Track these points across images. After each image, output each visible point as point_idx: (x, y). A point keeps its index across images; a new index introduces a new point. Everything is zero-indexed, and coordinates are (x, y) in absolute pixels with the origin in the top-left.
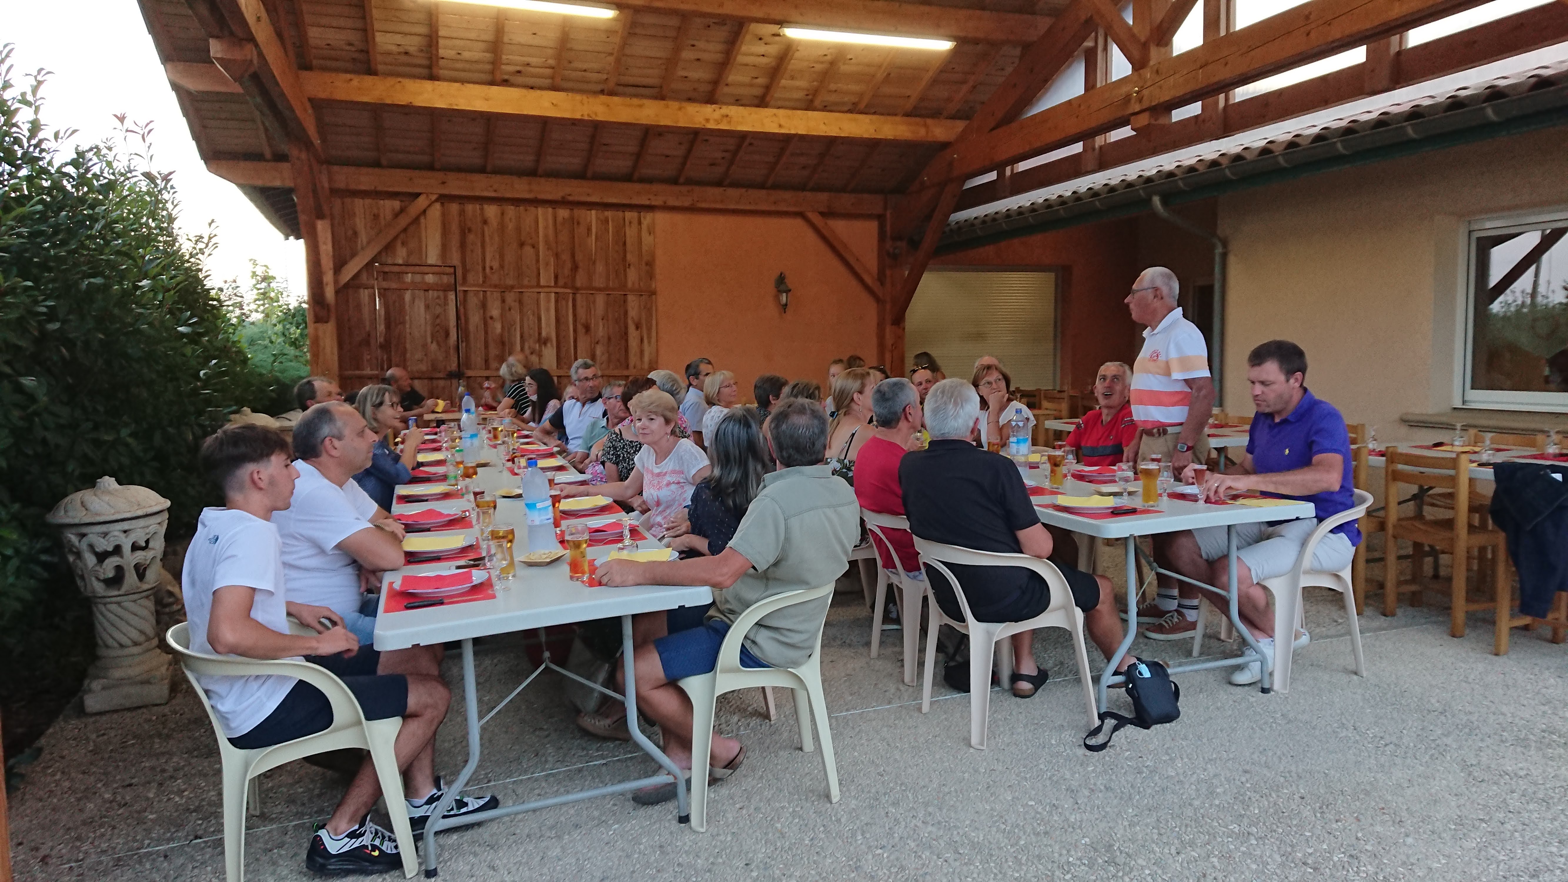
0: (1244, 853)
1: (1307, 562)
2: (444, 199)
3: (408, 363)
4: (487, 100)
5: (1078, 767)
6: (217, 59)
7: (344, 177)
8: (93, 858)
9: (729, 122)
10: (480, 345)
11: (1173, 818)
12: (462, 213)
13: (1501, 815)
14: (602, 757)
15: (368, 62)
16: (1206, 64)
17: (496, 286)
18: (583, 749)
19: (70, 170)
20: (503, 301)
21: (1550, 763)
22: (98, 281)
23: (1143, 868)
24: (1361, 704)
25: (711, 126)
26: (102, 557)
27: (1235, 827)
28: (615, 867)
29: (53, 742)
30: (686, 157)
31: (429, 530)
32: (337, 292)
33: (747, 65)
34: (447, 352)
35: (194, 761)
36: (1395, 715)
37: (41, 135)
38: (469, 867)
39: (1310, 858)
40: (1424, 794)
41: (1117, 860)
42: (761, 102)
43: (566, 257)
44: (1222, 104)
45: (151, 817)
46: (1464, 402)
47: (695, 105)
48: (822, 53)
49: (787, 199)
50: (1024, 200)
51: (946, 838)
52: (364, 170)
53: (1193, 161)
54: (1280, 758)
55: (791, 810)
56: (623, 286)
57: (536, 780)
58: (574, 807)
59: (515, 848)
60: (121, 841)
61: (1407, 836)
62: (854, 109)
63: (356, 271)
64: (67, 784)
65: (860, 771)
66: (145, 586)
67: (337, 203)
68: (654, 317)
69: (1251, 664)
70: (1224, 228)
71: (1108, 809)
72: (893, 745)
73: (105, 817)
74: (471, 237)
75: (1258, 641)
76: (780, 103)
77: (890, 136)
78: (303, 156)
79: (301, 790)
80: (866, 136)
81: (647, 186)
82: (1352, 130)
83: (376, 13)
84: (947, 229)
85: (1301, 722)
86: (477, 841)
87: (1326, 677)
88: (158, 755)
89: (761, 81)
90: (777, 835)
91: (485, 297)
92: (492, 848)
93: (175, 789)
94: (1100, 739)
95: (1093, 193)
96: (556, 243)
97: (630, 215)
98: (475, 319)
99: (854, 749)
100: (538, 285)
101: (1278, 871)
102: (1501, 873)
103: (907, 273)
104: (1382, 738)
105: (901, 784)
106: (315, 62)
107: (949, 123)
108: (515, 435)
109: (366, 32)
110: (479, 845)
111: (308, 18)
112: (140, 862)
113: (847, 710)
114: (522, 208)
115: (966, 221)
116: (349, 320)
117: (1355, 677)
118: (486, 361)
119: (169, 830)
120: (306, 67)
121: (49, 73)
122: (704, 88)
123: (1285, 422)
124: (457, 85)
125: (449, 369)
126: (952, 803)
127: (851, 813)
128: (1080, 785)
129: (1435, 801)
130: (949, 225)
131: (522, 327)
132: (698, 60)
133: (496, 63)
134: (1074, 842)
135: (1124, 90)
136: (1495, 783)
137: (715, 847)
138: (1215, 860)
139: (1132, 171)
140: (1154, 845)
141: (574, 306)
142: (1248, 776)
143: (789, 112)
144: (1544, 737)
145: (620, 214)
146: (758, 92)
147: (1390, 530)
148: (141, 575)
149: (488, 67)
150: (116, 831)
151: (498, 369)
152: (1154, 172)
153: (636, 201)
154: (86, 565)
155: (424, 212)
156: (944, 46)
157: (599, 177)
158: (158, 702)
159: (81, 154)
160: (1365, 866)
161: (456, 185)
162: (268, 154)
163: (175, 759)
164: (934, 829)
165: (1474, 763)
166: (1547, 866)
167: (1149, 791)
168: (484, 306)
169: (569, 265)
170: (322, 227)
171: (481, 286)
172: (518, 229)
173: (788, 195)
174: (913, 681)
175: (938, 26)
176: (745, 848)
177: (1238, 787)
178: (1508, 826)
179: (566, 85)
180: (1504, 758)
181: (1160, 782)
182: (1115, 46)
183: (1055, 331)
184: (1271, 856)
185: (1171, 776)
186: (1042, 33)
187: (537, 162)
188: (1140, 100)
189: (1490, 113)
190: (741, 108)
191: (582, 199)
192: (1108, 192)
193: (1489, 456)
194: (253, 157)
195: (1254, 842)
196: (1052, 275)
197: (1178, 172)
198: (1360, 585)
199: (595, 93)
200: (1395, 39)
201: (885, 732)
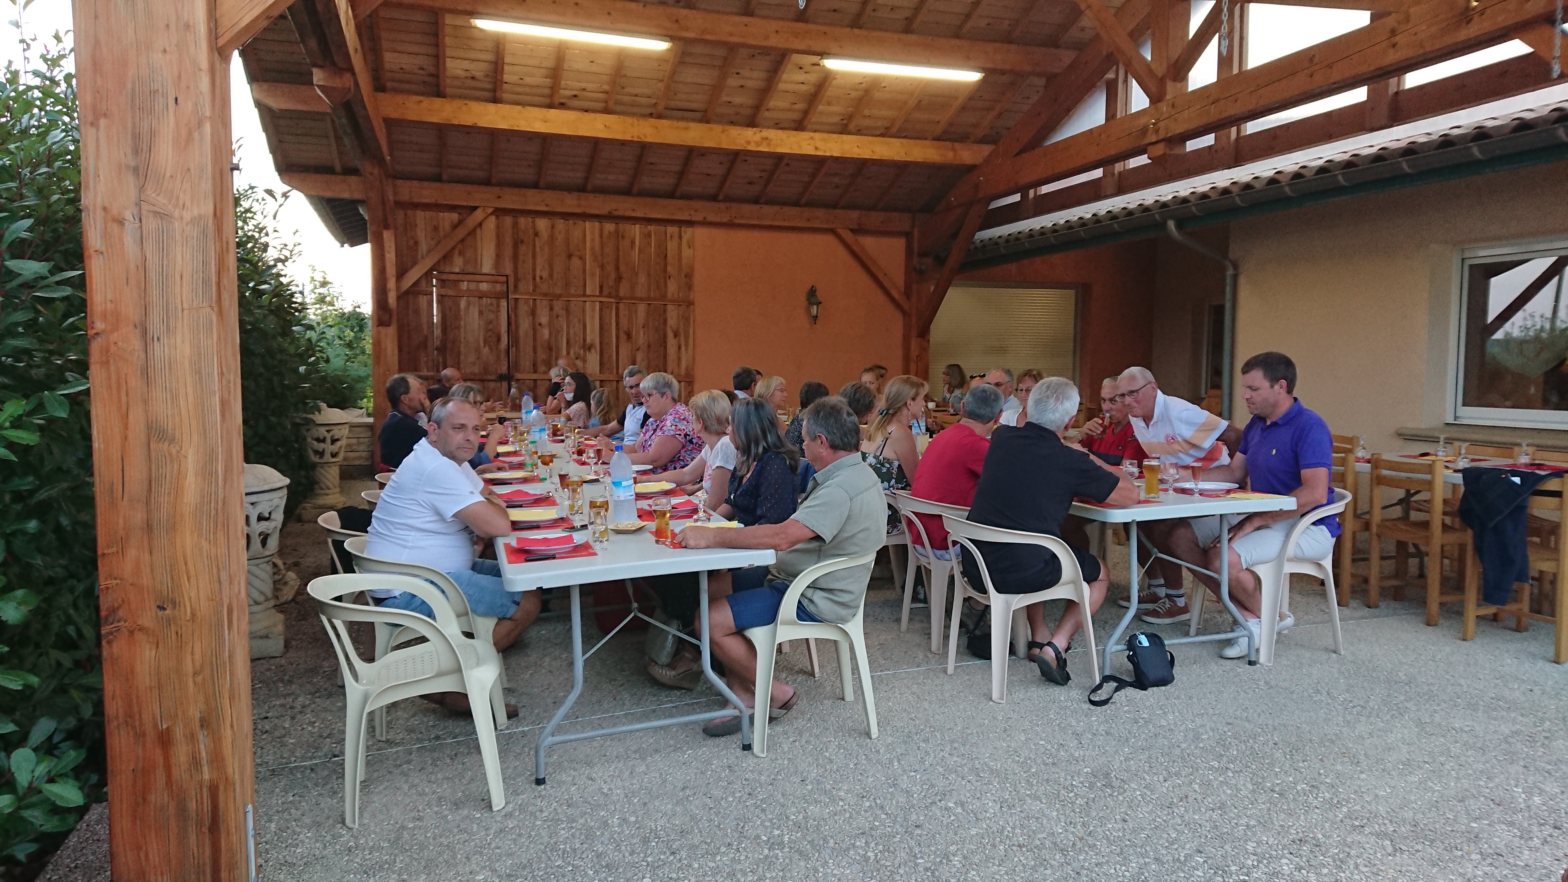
0: (1221, 782)
1: (1291, 550)
2: (499, 212)
3: (462, 366)
4: (545, 122)
5: (1083, 717)
6: (319, 86)
7: (408, 190)
9: (769, 145)
10: (529, 349)
11: (1162, 756)
12: (515, 225)
13: (1442, 759)
14: (671, 702)
15: (438, 85)
16: (1218, 100)
17: (545, 295)
18: (654, 696)
20: (551, 309)
21: (1493, 722)
23: (1135, 790)
24: (1336, 676)
25: (752, 147)
27: (1216, 764)
28: (693, 780)
30: (726, 176)
31: (521, 506)
32: (399, 298)
33: (787, 92)
34: (498, 357)
35: (317, 700)
36: (1366, 684)
38: (571, 778)
39: (1278, 787)
40: (1381, 743)
41: (1113, 784)
42: (799, 126)
43: (610, 268)
44: (1234, 136)
45: (291, 741)
46: (1456, 418)
47: (737, 128)
48: (857, 81)
49: (819, 217)
50: (1046, 221)
51: (970, 766)
52: (426, 184)
53: (1206, 188)
54: (1260, 715)
55: (837, 743)
56: (664, 297)
57: (618, 717)
60: (271, 758)
61: (1362, 772)
62: (886, 133)
63: (415, 279)
65: (894, 717)
66: (268, 553)
67: (400, 215)
68: (692, 326)
69: (1240, 639)
70: (1235, 251)
71: (1107, 748)
72: (922, 697)
74: (523, 249)
75: (1246, 620)
76: (816, 127)
77: (919, 159)
78: (376, 171)
80: (896, 158)
81: (688, 203)
82: (1351, 164)
83: (448, 41)
84: (972, 247)
85: (1282, 688)
87: (1308, 654)
88: (285, 696)
89: (800, 106)
90: (826, 761)
91: (535, 305)
93: (307, 721)
94: (1102, 696)
95: (1111, 216)
96: (602, 255)
97: (672, 230)
98: (525, 325)
99: (888, 700)
100: (584, 295)
101: (1249, 796)
103: (932, 288)
104: (1351, 701)
105: (930, 727)
106: (386, 84)
107: (976, 147)
109: (438, 58)
110: (579, 761)
111: (385, 45)
112: (292, 773)
113: (881, 671)
114: (571, 222)
115: (990, 239)
116: (409, 325)
117: (1334, 655)
118: (534, 365)
120: (382, 89)
122: (748, 112)
123: (1275, 425)
124: (519, 107)
125: (500, 372)
126: (974, 741)
127: (887, 746)
128: (1084, 731)
129: (1390, 749)
130: (974, 243)
131: (568, 334)
132: (742, 86)
133: (554, 88)
134: (1077, 770)
135: (1143, 121)
136: (1443, 736)
137: (775, 768)
138: (1196, 787)
139: (1149, 196)
140: (1145, 775)
141: (617, 315)
142: (1230, 727)
143: (826, 135)
144: (1492, 703)
145: (662, 228)
146: (796, 116)
147: (1374, 529)
149: (547, 91)
150: (264, 750)
151: (547, 372)
152: (1170, 197)
153: (676, 217)
155: (480, 225)
156: (972, 77)
157: (643, 194)
158: (275, 655)
161: (511, 199)
162: (338, 168)
163: (300, 699)
164: (959, 760)
165: (1428, 721)
167: (1143, 736)
168: (533, 313)
169: (613, 276)
170: (388, 234)
171: (531, 294)
172: (567, 242)
173: (820, 213)
174: (939, 650)
175: (968, 58)
176: (800, 769)
177: (1220, 734)
178: (1448, 767)
179: (619, 108)
180: (1454, 717)
181: (1153, 730)
182: (1134, 81)
183: (1075, 346)
184: (1244, 785)
185: (1164, 726)
186: (1066, 65)
187: (587, 179)
188: (1157, 131)
189: (1476, 152)
190: (780, 131)
191: (628, 214)
192: (1126, 216)
193: (1463, 464)
194: (324, 170)
195: (1231, 774)
196: (1072, 292)
197: (1192, 199)
198: (1347, 581)
199: (644, 116)
200: (1393, 81)
201: (915, 688)
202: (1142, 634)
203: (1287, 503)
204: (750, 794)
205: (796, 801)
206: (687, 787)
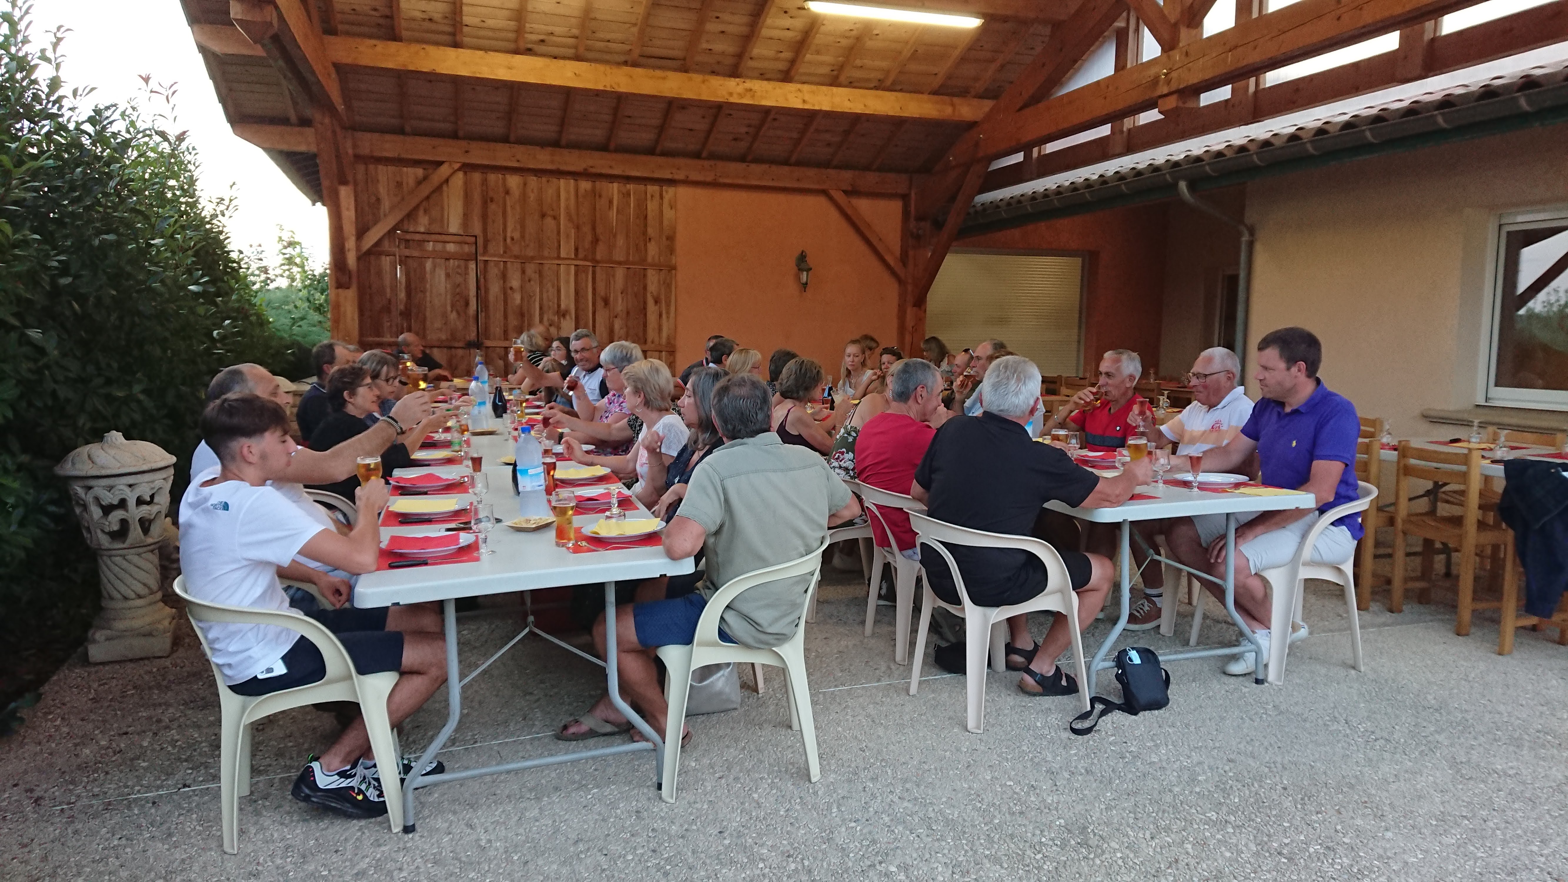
0: (1219, 841)
1: (1307, 553)
2: (467, 168)
4: (510, 68)
5: (1061, 750)
6: (236, 20)
7: (369, 143)
8: (85, 801)
9: (753, 97)
10: (500, 315)
11: (1151, 803)
12: (484, 182)
13: (1484, 813)
15: (392, 28)
16: (1236, 47)
17: (516, 257)
19: (88, 128)
20: (523, 272)
21: (1542, 763)
22: (111, 237)
23: (1115, 851)
24: (1356, 698)
25: (734, 99)
26: (107, 510)
27: (1212, 815)
28: (590, 830)
29: (56, 688)
30: (709, 132)
32: (359, 258)
33: (771, 39)
34: (466, 322)
35: (190, 712)
36: (1389, 710)
37: (60, 92)
38: (447, 824)
39: (1286, 848)
40: (1410, 789)
41: (1090, 842)
42: (786, 77)
43: (587, 229)
44: (1252, 88)
45: (143, 764)
46: (1487, 399)
47: (718, 78)
48: (848, 27)
49: (810, 177)
50: (1050, 182)
51: (921, 814)
52: (388, 137)
53: (1222, 146)
54: (1267, 749)
55: (770, 781)
56: (643, 261)
58: (556, 770)
59: (494, 808)
60: (113, 786)
61: (1387, 830)
62: (880, 86)
63: (377, 238)
64: (65, 730)
65: (842, 746)
66: (150, 540)
67: (361, 168)
68: (673, 293)
69: (1247, 654)
70: (1251, 216)
71: (1086, 792)
72: (877, 721)
73: (100, 763)
74: (493, 207)
75: (1254, 632)
76: (804, 78)
77: (916, 114)
78: (327, 121)
79: (291, 744)
80: (891, 113)
81: (671, 160)
82: (1381, 118)
84: (972, 210)
85: (1293, 714)
86: (458, 800)
87: (1323, 671)
88: (155, 706)
89: (787, 55)
90: (754, 804)
91: (505, 267)
92: (472, 808)
93: (169, 739)
94: (1087, 724)
95: (1119, 176)
96: (578, 214)
97: (652, 189)
98: (495, 289)
100: (559, 257)
101: (1252, 860)
102: (1477, 870)
103: (929, 254)
104: (1373, 732)
105: (882, 761)
106: (340, 27)
107: (975, 102)
108: (524, 404)
110: (460, 804)
112: (129, 807)
113: (836, 686)
114: (544, 179)
115: (991, 202)
116: (370, 287)
117: (1353, 672)
118: (506, 332)
119: (159, 779)
120: (330, 31)
121: (68, 30)
122: (729, 61)
123: (1296, 412)
124: (481, 53)
125: (468, 338)
126: (930, 780)
127: (828, 786)
128: (1061, 767)
129: (1420, 797)
130: (973, 206)
131: (541, 299)
132: (723, 32)
133: (519, 31)
134: (1048, 822)
135: (1153, 71)
136: (1483, 781)
137: (691, 814)
138: (1189, 846)
139: (1159, 155)
140: (1129, 829)
141: (594, 279)
142: (1232, 765)
143: (814, 87)
144: (1538, 738)
145: (642, 187)
146: (782, 66)
147: (1399, 524)
148: (146, 530)
149: (512, 36)
150: (109, 777)
152: (1182, 156)
153: (657, 175)
154: (91, 516)
155: (447, 181)
156: (970, 23)
157: (622, 150)
158: (159, 654)
159: (98, 112)
160: (1341, 858)
161: (479, 154)
162: (293, 118)
163: (171, 710)
164: (910, 805)
165: (1464, 760)
166: (1526, 865)
168: (504, 276)
169: (589, 238)
170: (346, 194)
171: (502, 256)
172: (540, 201)
173: (811, 172)
174: (903, 658)
175: (966, 2)
176: (721, 816)
177: (1220, 775)
178: (1491, 824)
179: (590, 55)
180: (1495, 756)
181: (1142, 768)
182: (1146, 30)
183: (1080, 317)
184: (1246, 845)
185: (1154, 762)
186: (1073, 11)
187: (560, 132)
188: (1168, 82)
189: (1523, 103)
190: (765, 82)
191: (604, 171)
192: (1135, 177)
193: (1502, 453)
194: (279, 121)
195: (1231, 830)
196: (1079, 260)
197: (1205, 157)
198: (1367, 580)
199: (619, 64)
200: (1429, 25)
201: (871, 709)
202: (1133, 649)
203: (1303, 499)
204: (654, 851)
205: (708, 861)
206: (581, 840)
